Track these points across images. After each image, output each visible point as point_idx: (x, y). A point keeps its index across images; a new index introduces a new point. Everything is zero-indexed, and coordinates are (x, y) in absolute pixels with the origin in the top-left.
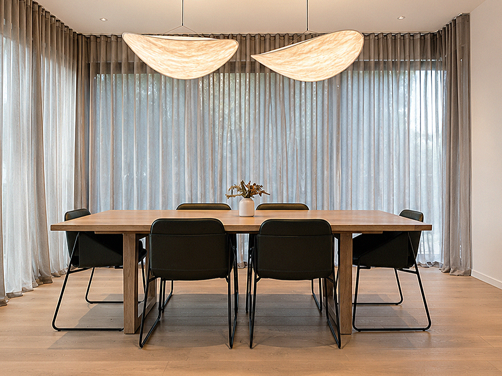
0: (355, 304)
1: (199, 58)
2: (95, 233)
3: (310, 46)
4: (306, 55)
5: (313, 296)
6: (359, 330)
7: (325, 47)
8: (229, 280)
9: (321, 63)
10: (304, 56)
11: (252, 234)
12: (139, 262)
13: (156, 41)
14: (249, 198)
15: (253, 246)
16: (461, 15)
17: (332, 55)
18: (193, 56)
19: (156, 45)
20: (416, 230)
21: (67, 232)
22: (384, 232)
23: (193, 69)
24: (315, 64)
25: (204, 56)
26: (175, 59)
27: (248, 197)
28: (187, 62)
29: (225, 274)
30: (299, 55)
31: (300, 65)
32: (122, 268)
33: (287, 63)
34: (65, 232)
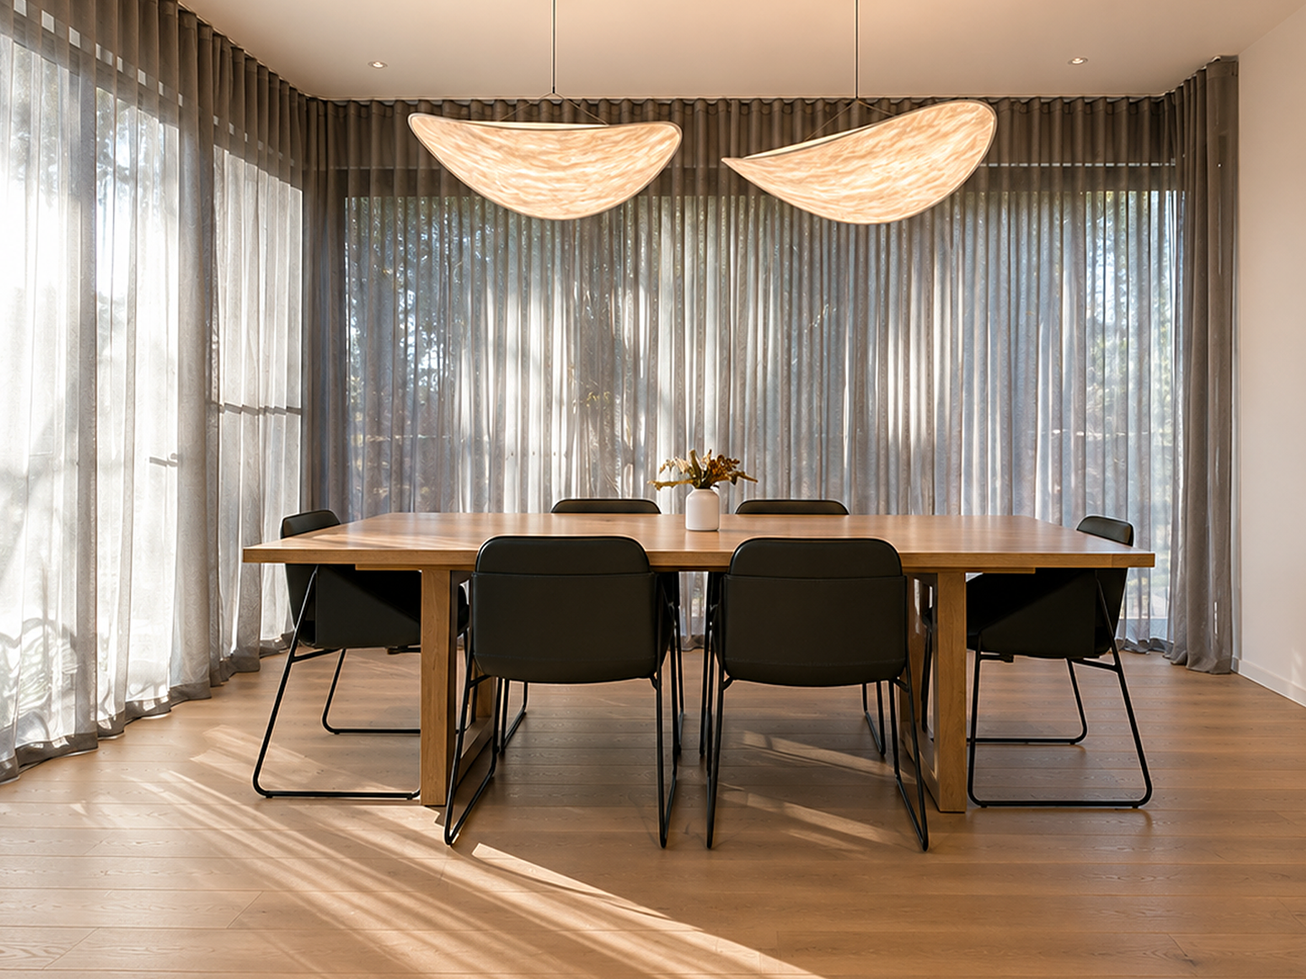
0: (973, 742)
1: (589, 170)
2: (357, 569)
3: (872, 142)
4: (863, 162)
5: (867, 719)
6: (984, 804)
7: (908, 142)
8: (657, 684)
9: (896, 179)
10: (856, 164)
11: (715, 573)
12: (460, 635)
13: (486, 132)
14: (709, 488)
15: (717, 603)
16: (1218, 60)
17: (921, 161)
18: (575, 165)
19: (487, 143)
20: (1115, 567)
21: (287, 565)
22: (1037, 569)
23: (576, 194)
24: (881, 182)
25: (599, 165)
26: (533, 173)
27: (706, 486)
28: (559, 180)
29: (649, 670)
30: (846, 159)
31: (846, 185)
32: (418, 650)
33: (815, 179)
34: (284, 564)
